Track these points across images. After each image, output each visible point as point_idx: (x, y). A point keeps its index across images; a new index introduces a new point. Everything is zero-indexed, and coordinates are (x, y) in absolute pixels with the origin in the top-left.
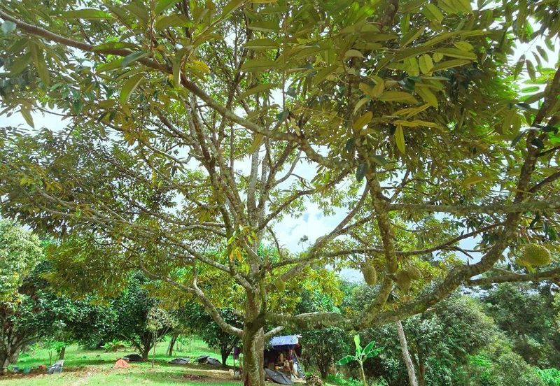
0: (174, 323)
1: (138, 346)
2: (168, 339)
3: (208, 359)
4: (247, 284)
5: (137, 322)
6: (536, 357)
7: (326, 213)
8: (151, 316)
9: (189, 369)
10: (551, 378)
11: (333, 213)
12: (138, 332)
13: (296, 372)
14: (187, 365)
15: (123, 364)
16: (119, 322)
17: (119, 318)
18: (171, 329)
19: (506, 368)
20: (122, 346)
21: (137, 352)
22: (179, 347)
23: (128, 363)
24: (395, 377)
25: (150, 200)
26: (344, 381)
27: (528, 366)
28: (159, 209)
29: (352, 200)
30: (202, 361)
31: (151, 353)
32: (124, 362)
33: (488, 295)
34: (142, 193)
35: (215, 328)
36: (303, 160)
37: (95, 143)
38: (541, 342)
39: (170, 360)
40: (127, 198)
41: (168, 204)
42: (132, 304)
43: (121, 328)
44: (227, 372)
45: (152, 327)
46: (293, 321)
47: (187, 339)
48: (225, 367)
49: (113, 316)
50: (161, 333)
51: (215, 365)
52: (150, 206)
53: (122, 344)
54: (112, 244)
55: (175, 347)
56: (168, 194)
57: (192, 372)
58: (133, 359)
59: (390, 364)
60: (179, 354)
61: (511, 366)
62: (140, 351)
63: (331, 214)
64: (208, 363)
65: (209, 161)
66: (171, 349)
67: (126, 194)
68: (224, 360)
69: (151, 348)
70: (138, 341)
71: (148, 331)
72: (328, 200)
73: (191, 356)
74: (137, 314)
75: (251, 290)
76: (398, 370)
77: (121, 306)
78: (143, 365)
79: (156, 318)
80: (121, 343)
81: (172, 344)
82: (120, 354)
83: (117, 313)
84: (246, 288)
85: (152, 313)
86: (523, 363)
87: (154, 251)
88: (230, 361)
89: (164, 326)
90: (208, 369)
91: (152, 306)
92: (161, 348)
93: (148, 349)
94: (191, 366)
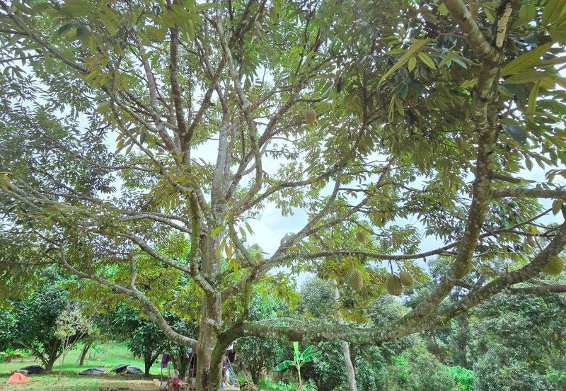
0: (91, 328)
1: (41, 356)
2: (80, 346)
3: (128, 368)
4: (208, 286)
5: (41, 328)
6: (443, 355)
7: (285, 213)
8: (61, 321)
9: (106, 381)
10: (456, 374)
11: (292, 214)
12: (41, 340)
13: (228, 379)
14: (102, 376)
15: (20, 379)
16: (18, 328)
17: (17, 323)
18: (86, 335)
19: (423, 367)
20: (18, 356)
21: (39, 363)
22: (92, 356)
23: (27, 376)
24: (324, 379)
25: (81, 182)
26: (275, 386)
27: (440, 364)
28: (92, 194)
29: (313, 201)
30: (120, 370)
31: (56, 363)
32: (22, 375)
33: (409, 299)
34: (71, 173)
35: (144, 335)
36: (268, 153)
37: (13, 101)
38: (445, 342)
39: (81, 370)
40: (51, 177)
41: (105, 189)
42: (36, 307)
43: (20, 336)
44: (150, 382)
45: (61, 333)
46: (283, 332)
47: (102, 346)
48: (147, 376)
49: (11, 321)
50: (72, 340)
51: (136, 375)
52: (81, 190)
53: (17, 354)
54: (23, 233)
55: (87, 356)
56: (106, 177)
57: (109, 384)
58: (33, 371)
59: (321, 367)
60: (91, 363)
61: (427, 365)
62: (43, 361)
63: (289, 214)
64: (128, 373)
65: (184, 134)
66: (82, 358)
67: (49, 172)
68: (147, 369)
69: (57, 358)
70: (41, 350)
71: (55, 338)
72: (288, 199)
73: (106, 365)
74: (43, 318)
75: (212, 294)
76: (328, 373)
77: (22, 309)
78: (47, 378)
79: (68, 323)
80: (17, 352)
81: (85, 352)
82: (15, 365)
83: (16, 318)
84: (206, 291)
85: (63, 316)
86: (437, 362)
87: (81, 244)
88: (155, 370)
89: (77, 332)
90: (127, 379)
91: (63, 308)
92: (70, 357)
93: (53, 358)
94: (107, 376)
